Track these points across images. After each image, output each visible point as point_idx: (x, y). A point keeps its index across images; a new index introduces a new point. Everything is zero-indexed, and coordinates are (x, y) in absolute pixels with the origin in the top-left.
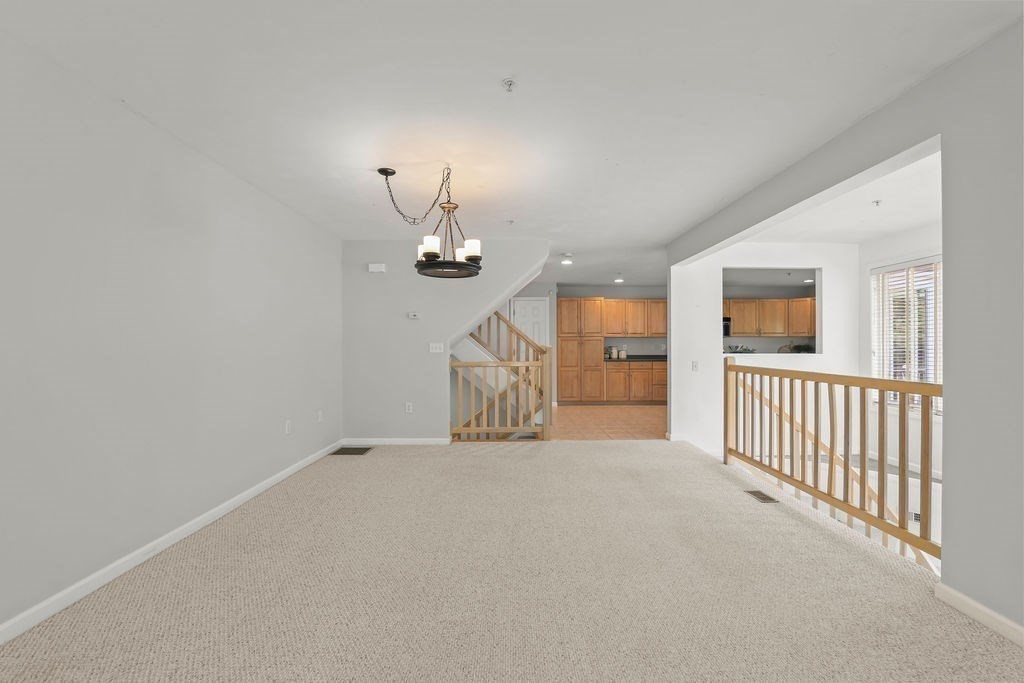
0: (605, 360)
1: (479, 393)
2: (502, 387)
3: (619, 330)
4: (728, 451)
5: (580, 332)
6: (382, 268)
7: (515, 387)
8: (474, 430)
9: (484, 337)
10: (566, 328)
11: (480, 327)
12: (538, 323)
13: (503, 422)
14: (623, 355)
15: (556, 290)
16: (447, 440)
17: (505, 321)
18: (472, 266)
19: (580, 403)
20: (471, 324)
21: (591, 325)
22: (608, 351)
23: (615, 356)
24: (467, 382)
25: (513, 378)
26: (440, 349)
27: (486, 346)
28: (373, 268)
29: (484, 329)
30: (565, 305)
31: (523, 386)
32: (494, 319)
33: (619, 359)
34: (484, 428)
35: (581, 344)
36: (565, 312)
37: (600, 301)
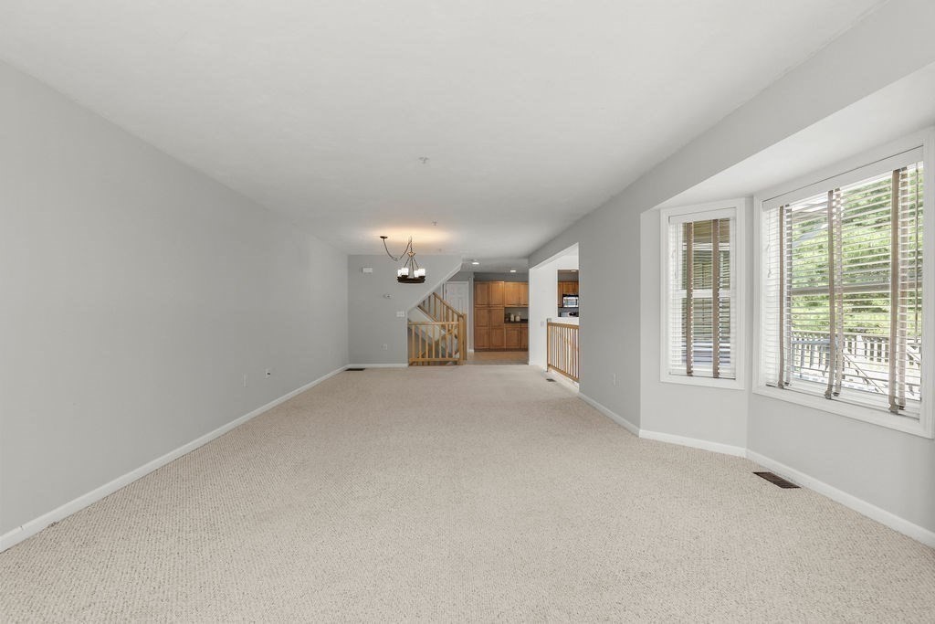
0: (505, 322)
1: (424, 341)
2: (437, 337)
3: (514, 302)
4: (549, 365)
5: (489, 305)
6: (370, 270)
7: (444, 338)
8: (421, 359)
9: (426, 308)
10: (479, 302)
11: (424, 302)
12: (461, 299)
13: (437, 356)
14: (518, 319)
15: (473, 277)
16: (406, 365)
17: (439, 299)
18: (421, 279)
19: (489, 350)
20: (419, 301)
21: (496, 299)
22: (507, 317)
23: (512, 319)
24: (417, 335)
25: (443, 332)
26: (401, 314)
27: (427, 313)
28: (365, 270)
29: (427, 302)
30: (479, 286)
31: (448, 337)
32: (433, 298)
33: (515, 322)
34: (427, 358)
35: (490, 311)
36: (479, 292)
37: (502, 284)
